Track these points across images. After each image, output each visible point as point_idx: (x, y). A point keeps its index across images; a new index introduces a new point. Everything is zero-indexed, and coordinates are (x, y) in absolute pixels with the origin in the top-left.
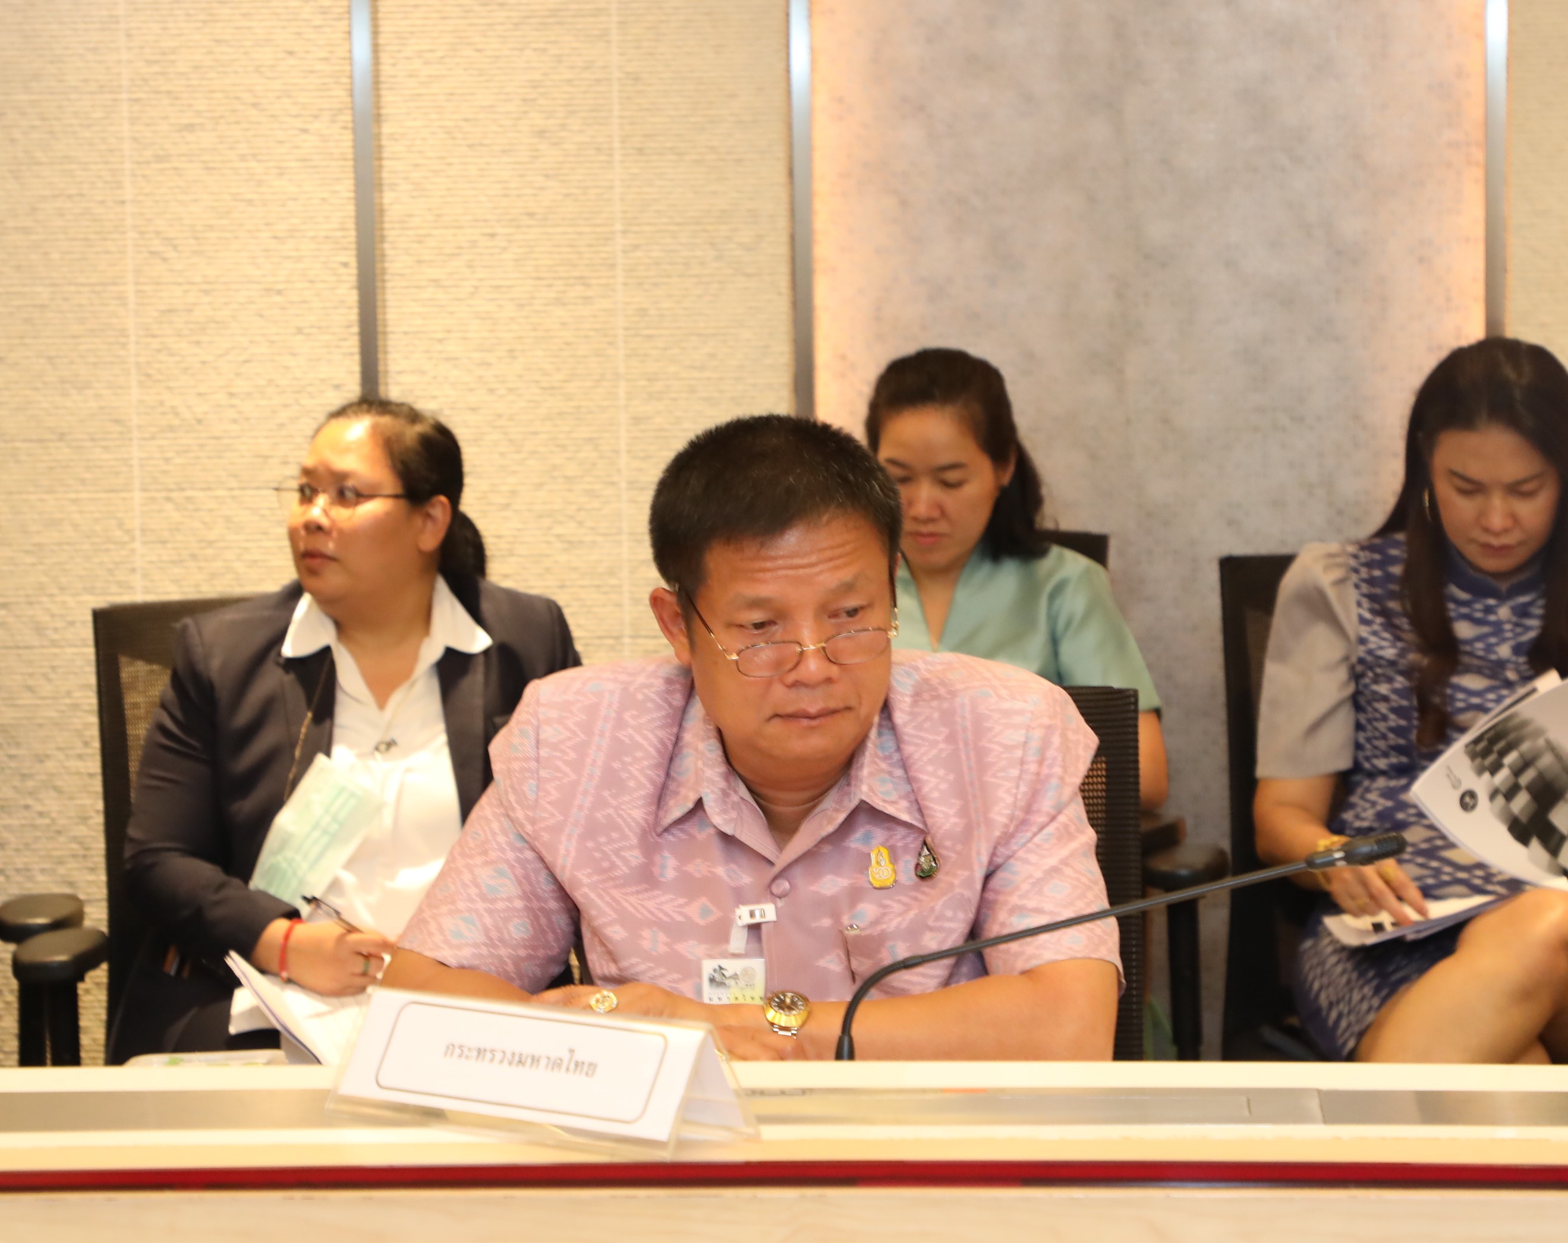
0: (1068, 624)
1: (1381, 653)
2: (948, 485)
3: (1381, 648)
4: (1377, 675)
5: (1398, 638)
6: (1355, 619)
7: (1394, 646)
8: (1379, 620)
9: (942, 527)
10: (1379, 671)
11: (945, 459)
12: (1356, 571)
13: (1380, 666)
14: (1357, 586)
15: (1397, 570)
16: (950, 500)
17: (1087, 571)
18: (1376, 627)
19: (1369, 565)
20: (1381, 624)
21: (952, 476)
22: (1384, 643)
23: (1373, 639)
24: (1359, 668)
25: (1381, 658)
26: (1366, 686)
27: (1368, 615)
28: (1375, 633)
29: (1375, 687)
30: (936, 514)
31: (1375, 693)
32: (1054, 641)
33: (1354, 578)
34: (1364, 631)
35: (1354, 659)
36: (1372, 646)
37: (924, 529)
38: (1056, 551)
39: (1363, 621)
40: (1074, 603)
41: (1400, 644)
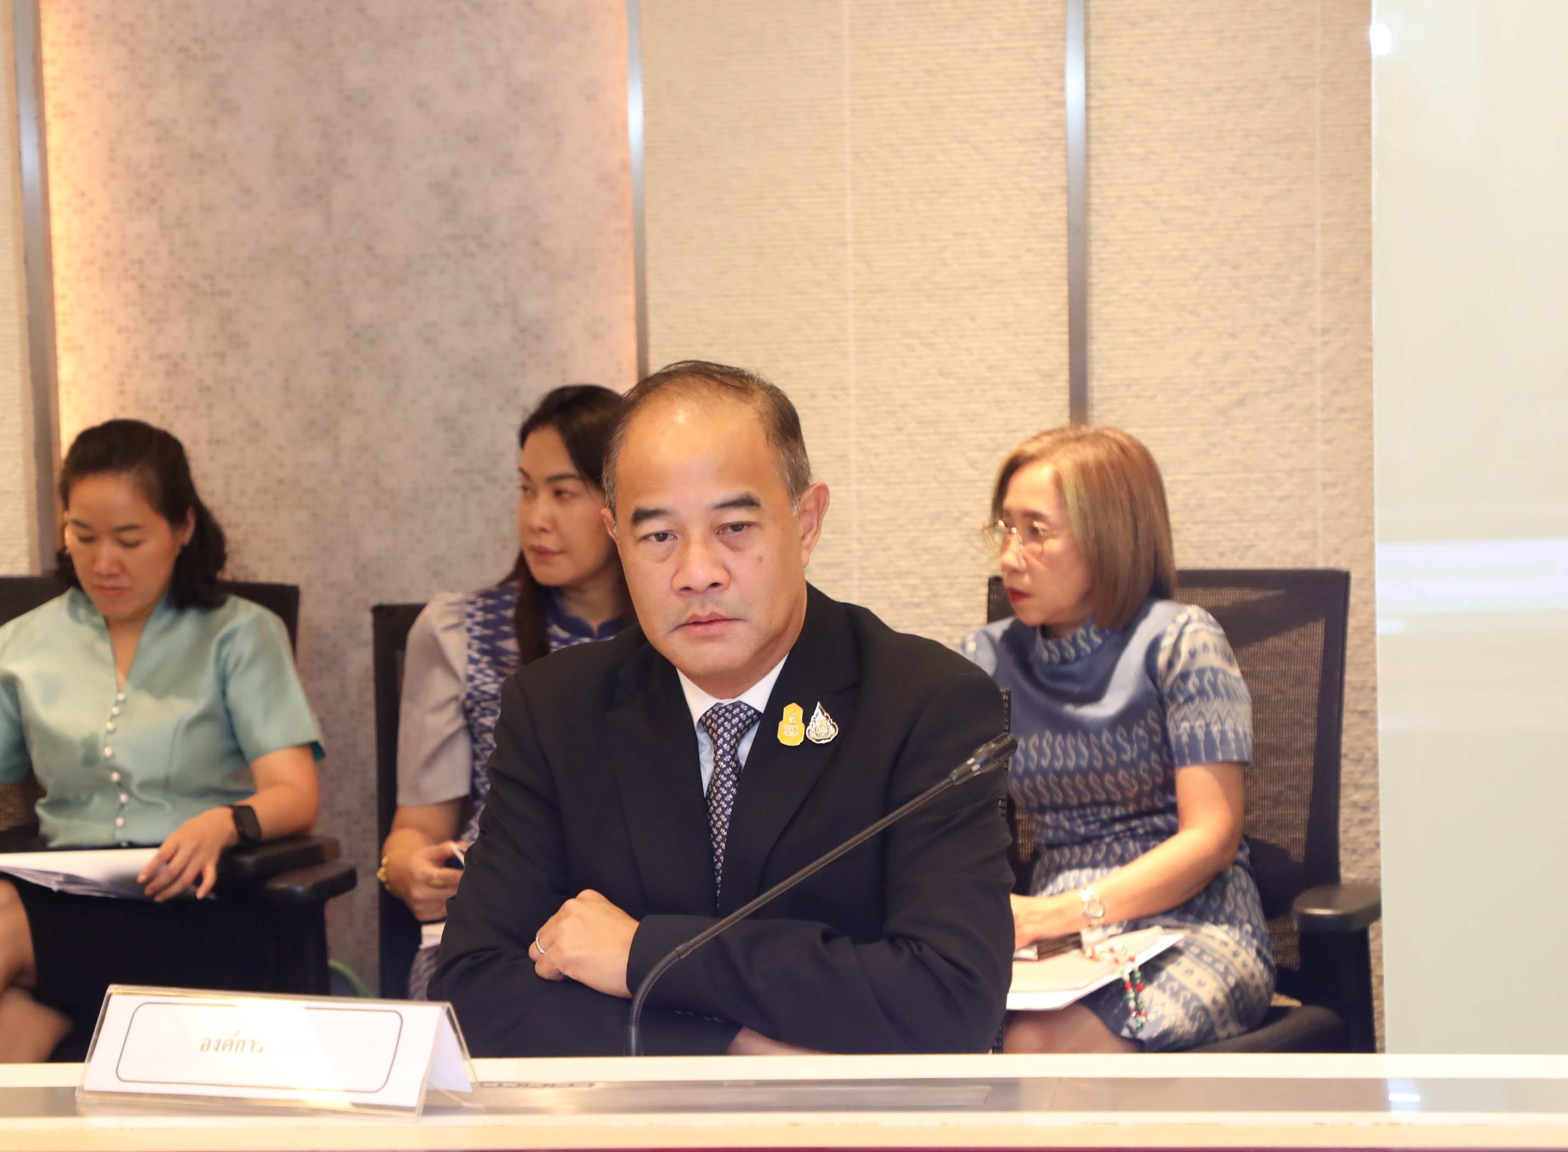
0: (237, 664)
1: (484, 688)
2: (126, 545)
3: (485, 683)
4: (483, 709)
5: (500, 674)
6: (465, 659)
7: (495, 682)
8: (486, 659)
9: (124, 582)
10: (483, 704)
11: (121, 521)
12: (471, 616)
13: (485, 700)
14: (469, 630)
15: (510, 613)
16: (128, 557)
17: (259, 618)
18: (482, 666)
19: (485, 609)
20: (488, 663)
21: (129, 536)
22: (488, 680)
23: (479, 676)
24: (469, 704)
25: (484, 692)
26: (476, 719)
27: (476, 656)
28: (480, 671)
29: (482, 720)
30: (116, 570)
31: (482, 725)
32: (223, 681)
33: (468, 623)
34: (471, 669)
35: (463, 696)
36: (477, 682)
37: (108, 583)
38: (233, 600)
39: (472, 661)
40: (243, 647)
41: (502, 680)
